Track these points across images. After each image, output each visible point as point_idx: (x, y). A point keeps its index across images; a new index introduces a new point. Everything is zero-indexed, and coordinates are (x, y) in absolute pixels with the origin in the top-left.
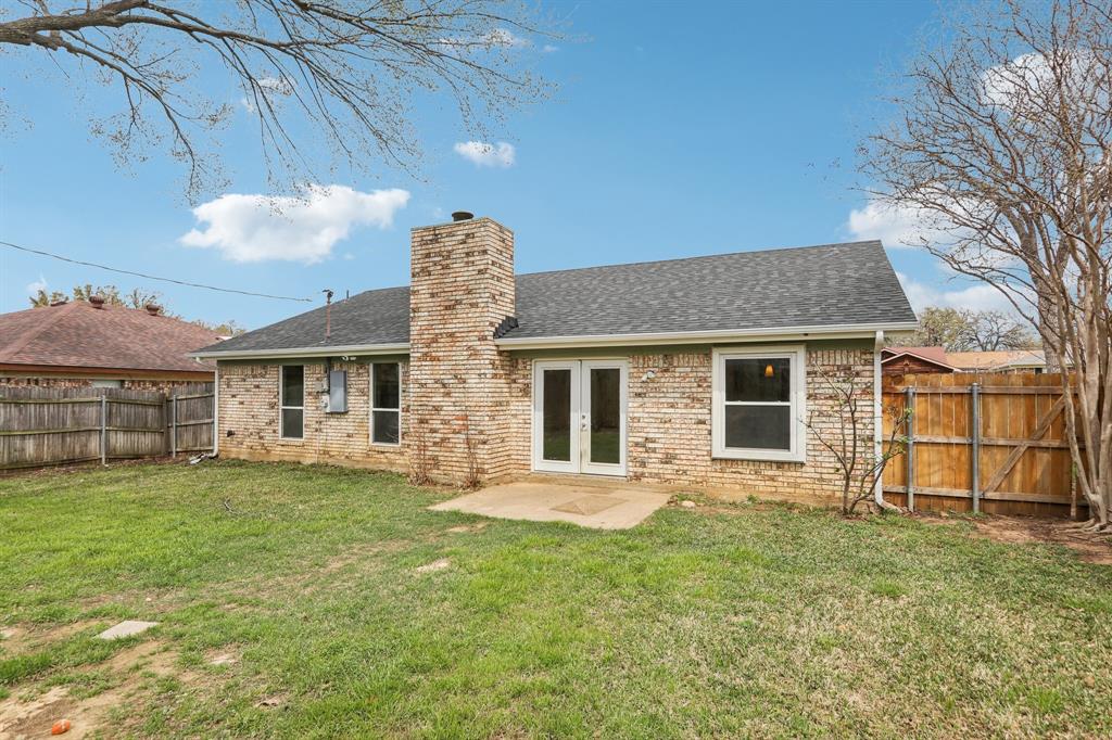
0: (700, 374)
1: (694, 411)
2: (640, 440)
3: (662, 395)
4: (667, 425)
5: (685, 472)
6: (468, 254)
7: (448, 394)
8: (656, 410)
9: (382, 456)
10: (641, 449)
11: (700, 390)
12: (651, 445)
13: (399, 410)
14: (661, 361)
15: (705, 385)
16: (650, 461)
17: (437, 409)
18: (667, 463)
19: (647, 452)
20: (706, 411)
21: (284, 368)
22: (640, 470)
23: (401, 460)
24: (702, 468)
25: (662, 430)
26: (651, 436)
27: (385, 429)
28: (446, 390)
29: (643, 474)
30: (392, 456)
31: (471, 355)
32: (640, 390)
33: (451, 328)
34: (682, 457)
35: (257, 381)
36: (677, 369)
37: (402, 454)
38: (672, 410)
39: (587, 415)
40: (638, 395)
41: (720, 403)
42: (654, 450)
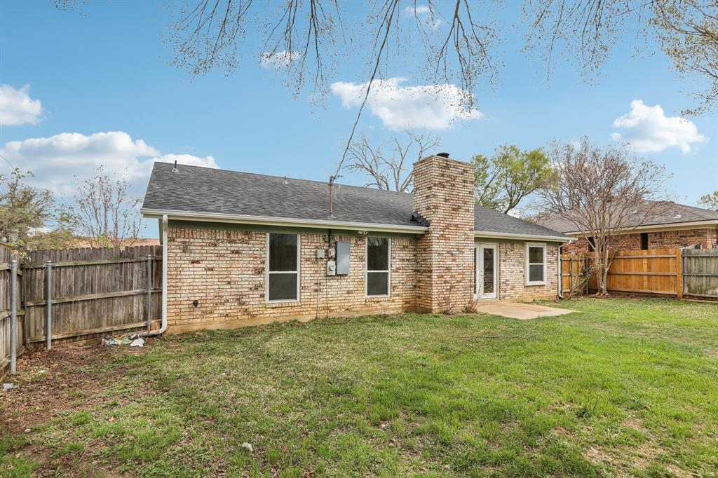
0: (522, 252)
1: (520, 267)
2: (504, 281)
3: (511, 261)
5: (517, 293)
6: (464, 181)
7: (454, 260)
8: (509, 267)
9: (378, 304)
10: (504, 285)
11: (521, 259)
12: (508, 283)
13: (389, 271)
14: (511, 247)
15: (523, 257)
16: (508, 289)
17: (448, 269)
18: (512, 290)
19: (506, 286)
20: (523, 267)
21: (271, 235)
22: (504, 294)
23: (392, 305)
24: (521, 290)
25: (511, 276)
26: (508, 278)
27: (377, 285)
28: (454, 258)
29: (505, 296)
30: (386, 304)
32: (504, 259)
33: (456, 221)
34: (517, 287)
35: (235, 247)
36: (515, 250)
37: (393, 301)
38: (513, 267)
39: (483, 270)
40: (504, 261)
41: (528, 264)
42: (508, 285)
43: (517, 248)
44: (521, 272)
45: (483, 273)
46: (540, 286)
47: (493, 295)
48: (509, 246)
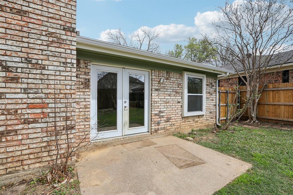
0: (179, 82)
1: (177, 98)
2: (157, 112)
3: (166, 90)
4: (168, 104)
5: (174, 124)
8: (163, 97)
10: (157, 117)
11: (179, 89)
12: (162, 114)
14: (166, 74)
15: (180, 86)
16: (161, 122)
18: (167, 122)
19: (160, 118)
20: (180, 98)
22: (157, 127)
24: (179, 121)
25: (166, 107)
26: (162, 110)
29: (158, 129)
31: (52, 42)
32: (157, 88)
34: (173, 118)
36: (172, 79)
38: (169, 97)
39: (128, 101)
40: (157, 90)
41: (186, 94)
42: (163, 117)
43: (174, 77)
44: (179, 102)
45: (127, 104)
46: (199, 116)
47: (143, 130)
48: (164, 74)
